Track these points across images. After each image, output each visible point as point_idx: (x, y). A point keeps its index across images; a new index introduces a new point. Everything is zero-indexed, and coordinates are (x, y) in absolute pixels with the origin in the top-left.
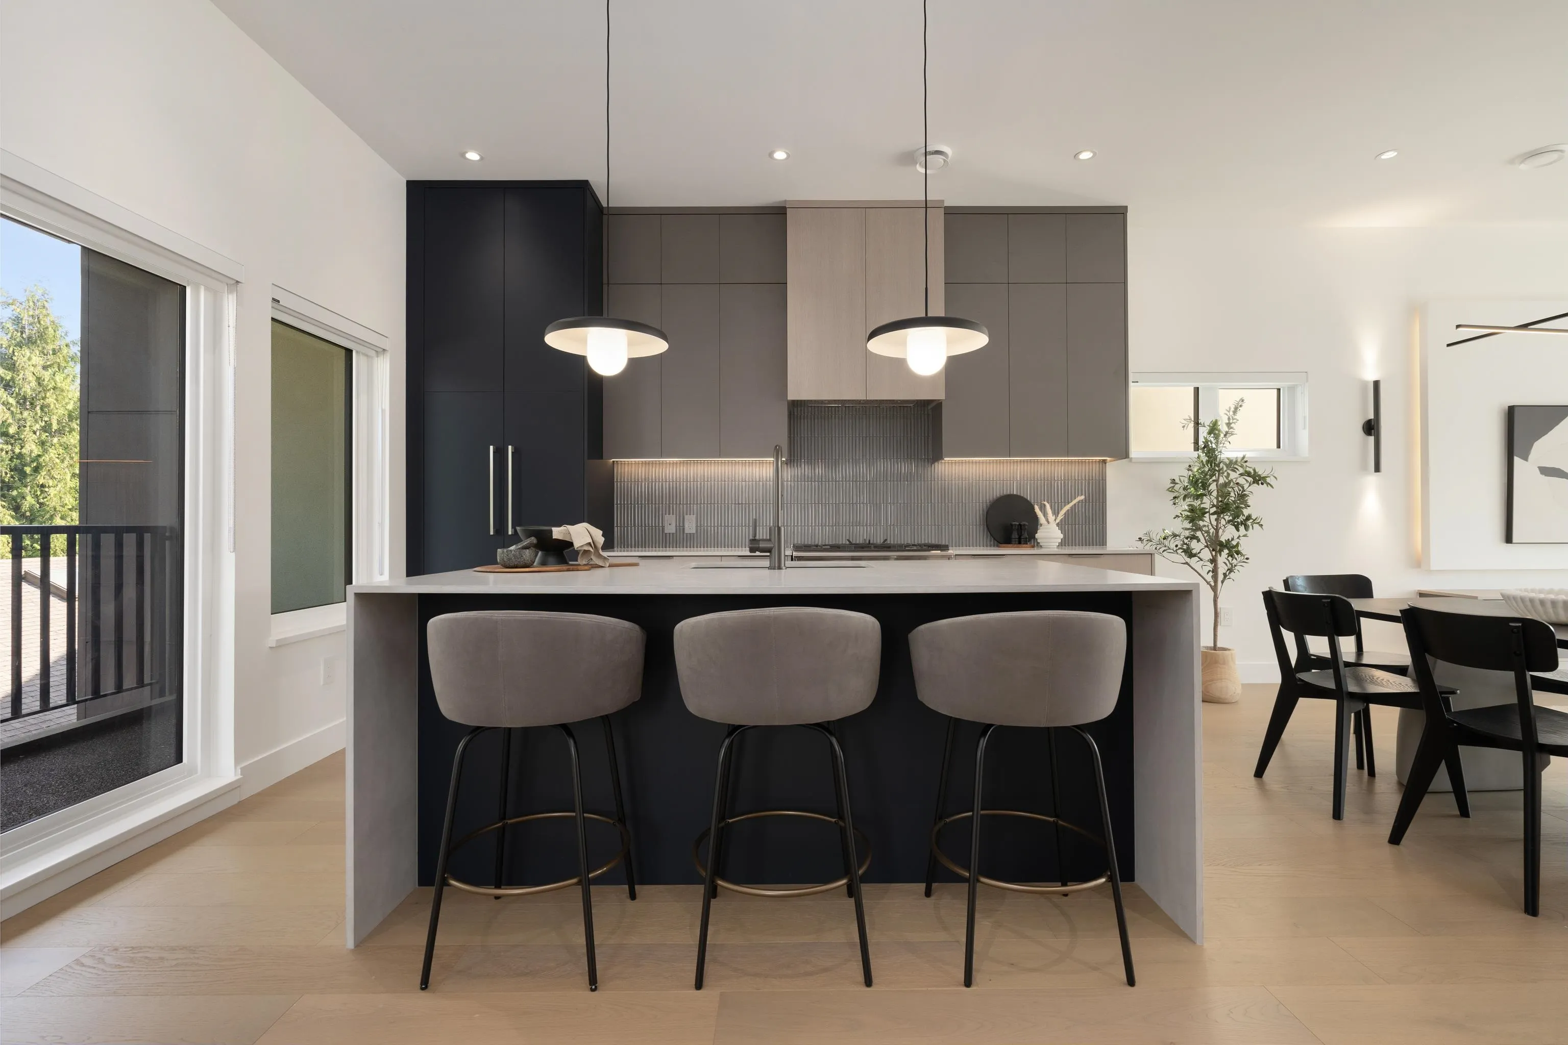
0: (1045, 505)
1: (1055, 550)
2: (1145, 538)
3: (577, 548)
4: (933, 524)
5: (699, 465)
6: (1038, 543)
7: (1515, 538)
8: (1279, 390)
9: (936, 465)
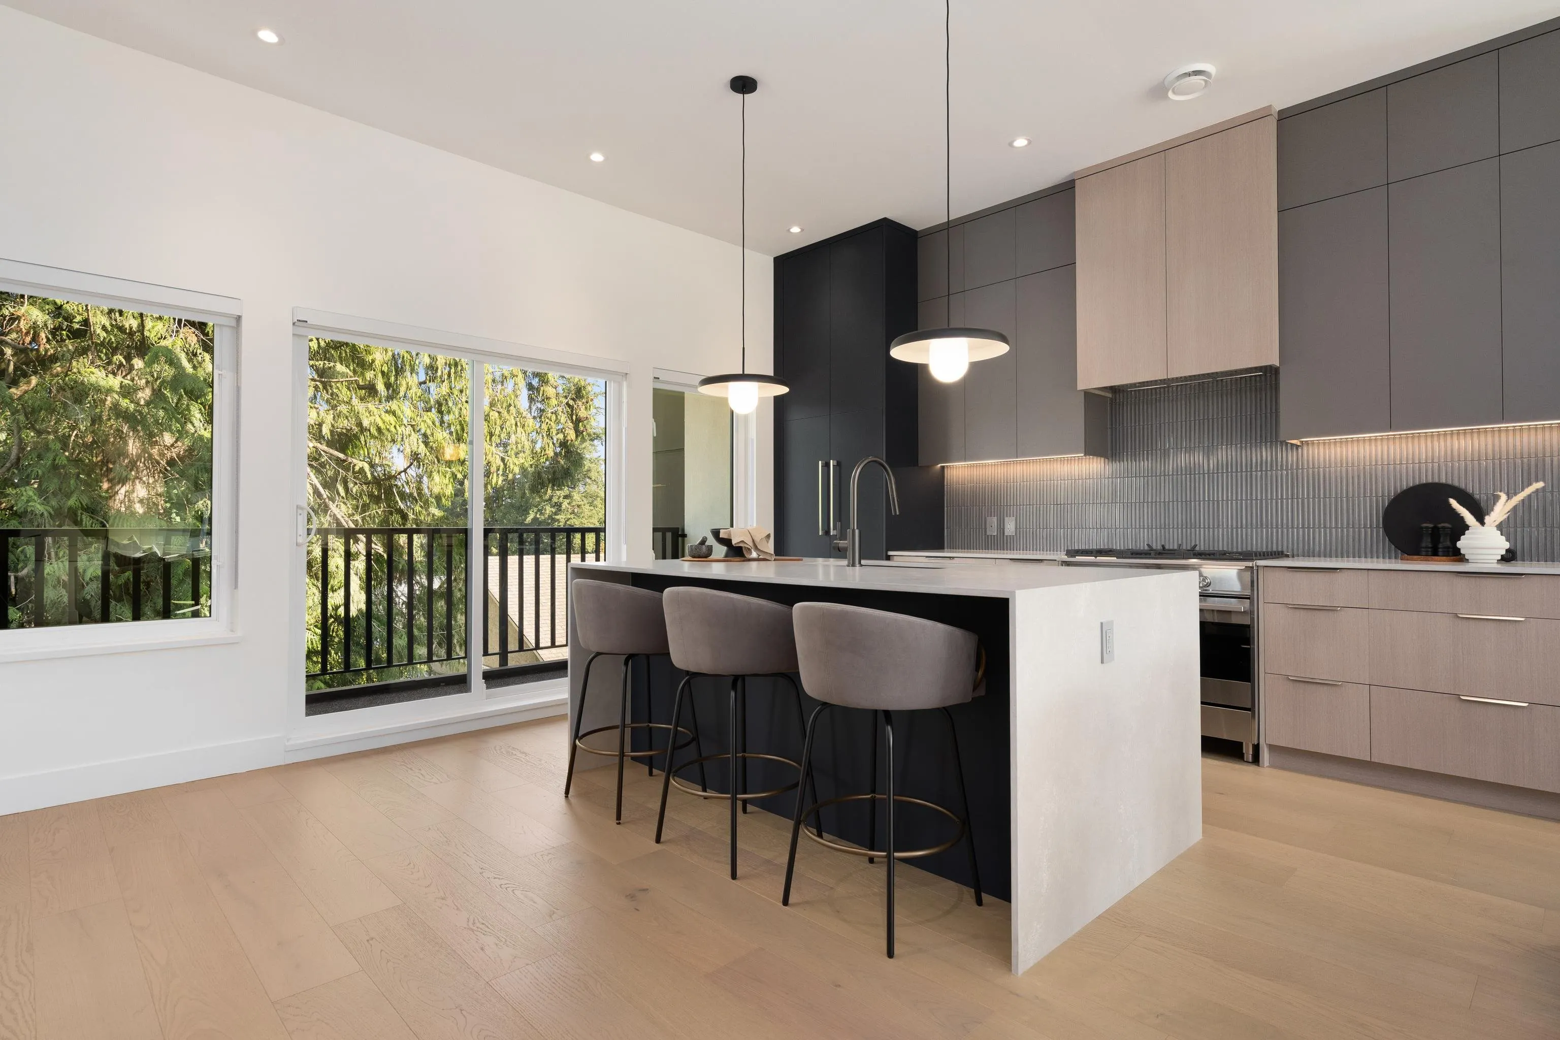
3: (735, 544)
5: (1018, 465)
6: (1460, 556)
9: (1305, 448)
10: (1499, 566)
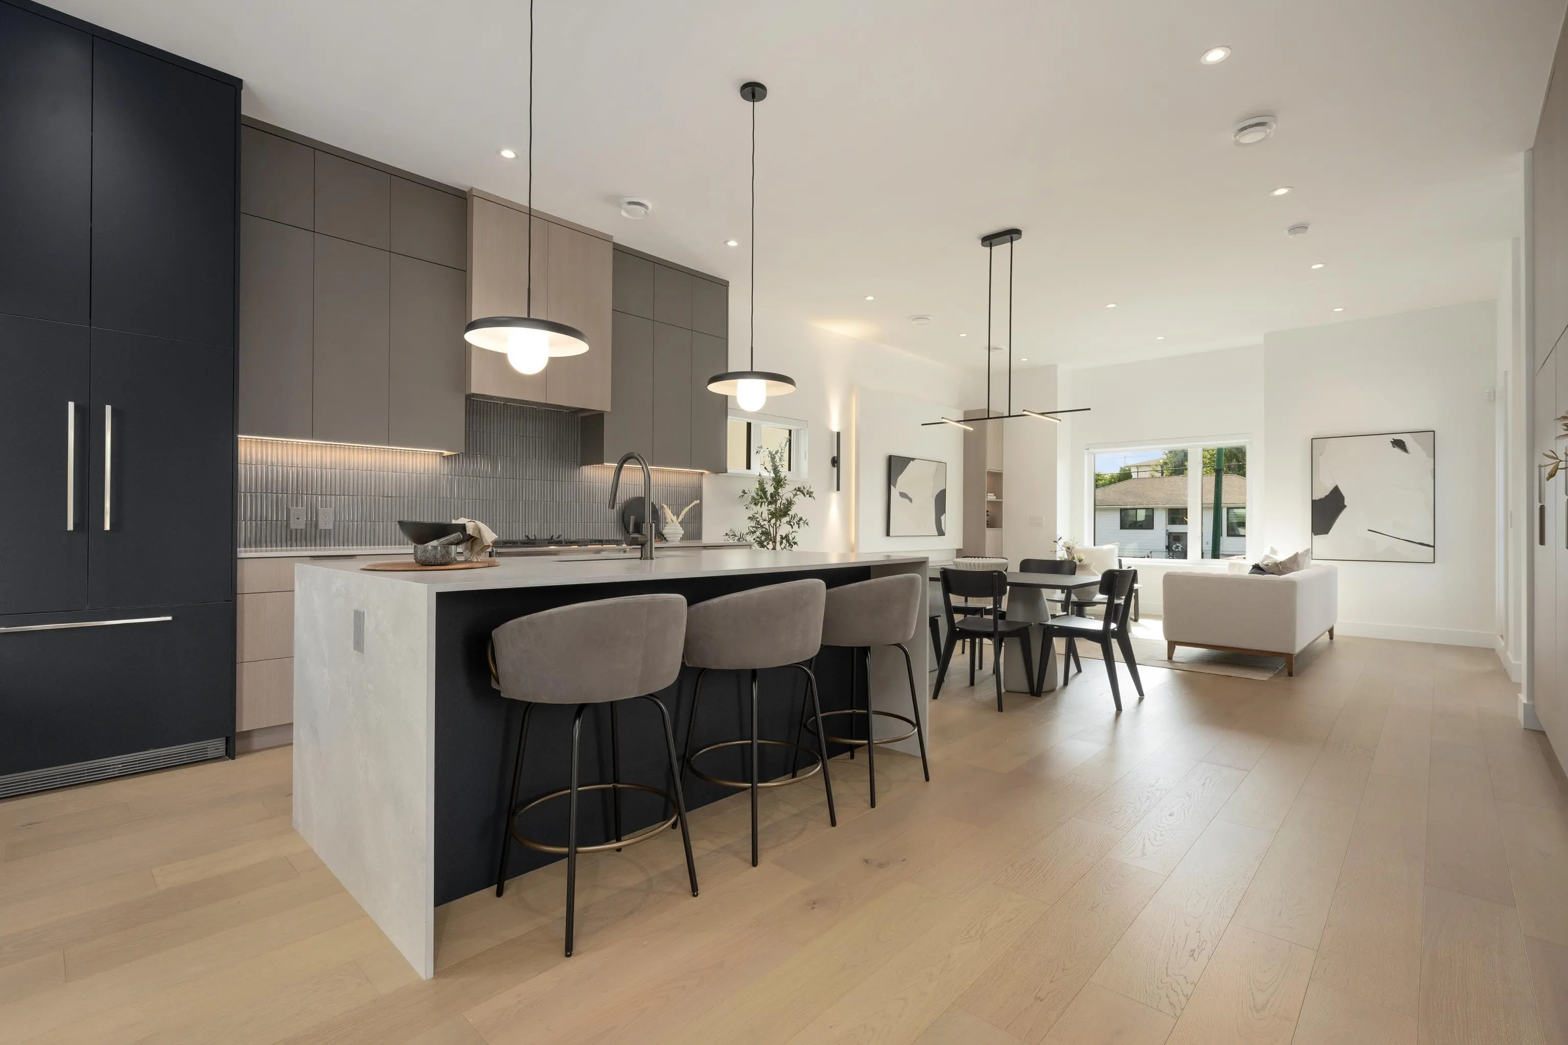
0: (663, 506)
1: (678, 544)
2: (731, 534)
4: (580, 521)
6: (665, 538)
7: (891, 533)
8: (790, 431)
9: (584, 468)
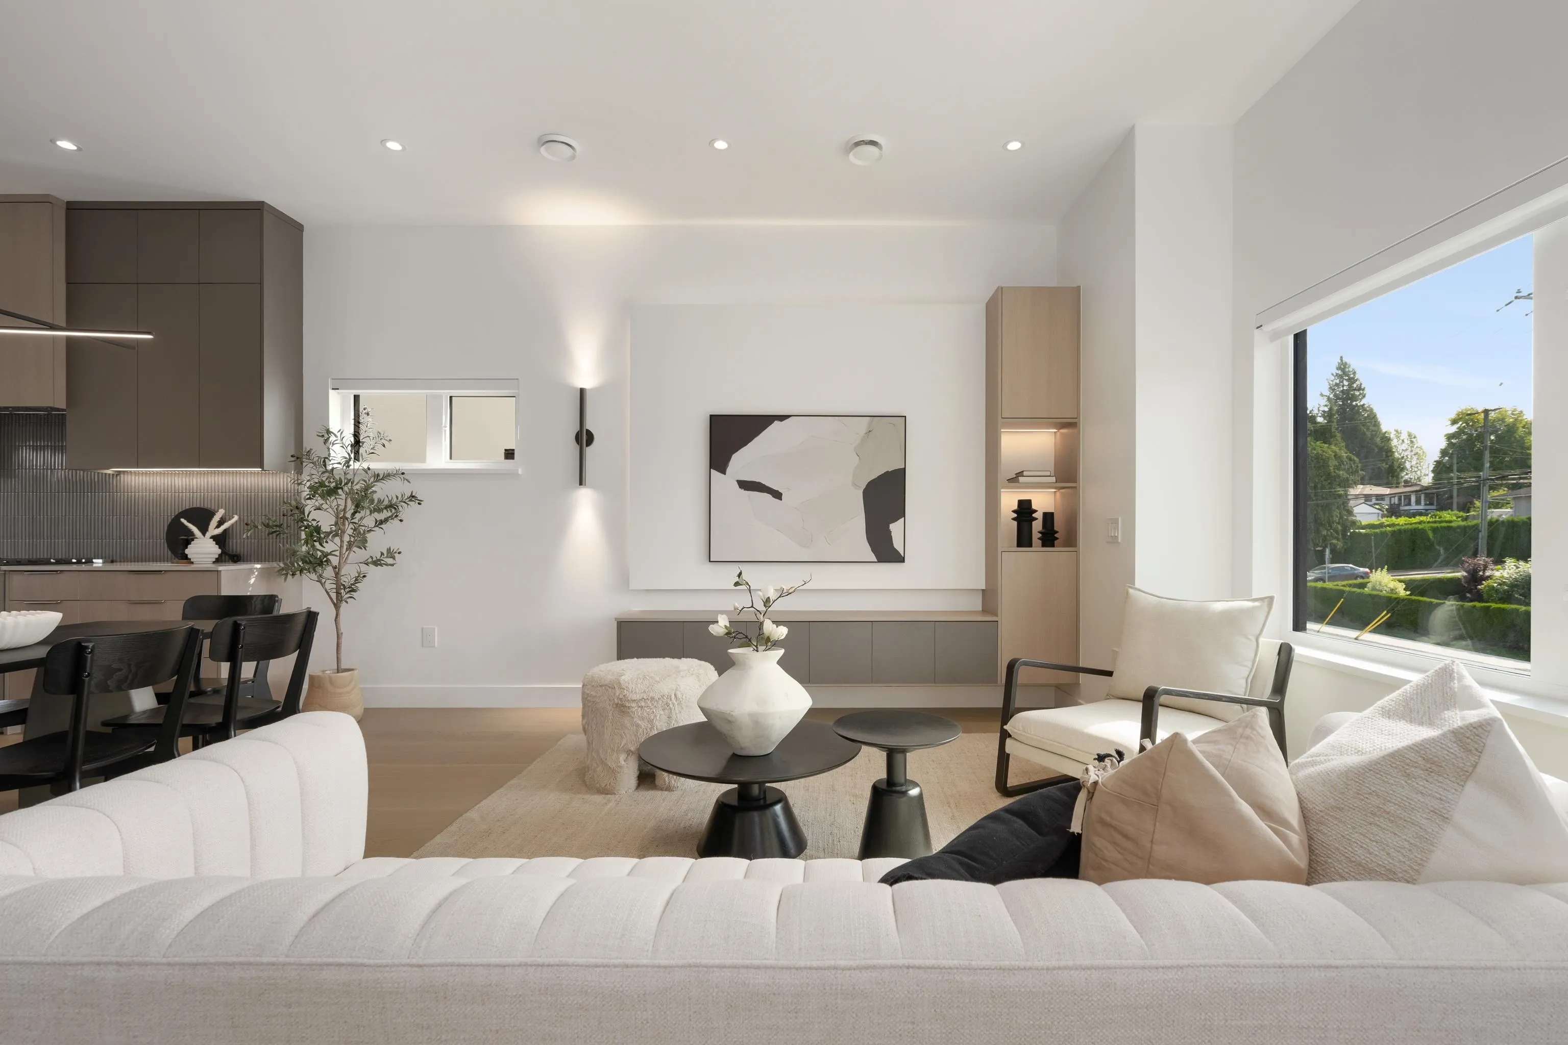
7: (713, 556)
9: (122, 476)
10: (213, 566)
